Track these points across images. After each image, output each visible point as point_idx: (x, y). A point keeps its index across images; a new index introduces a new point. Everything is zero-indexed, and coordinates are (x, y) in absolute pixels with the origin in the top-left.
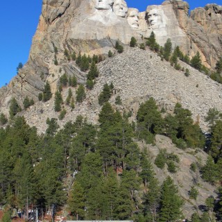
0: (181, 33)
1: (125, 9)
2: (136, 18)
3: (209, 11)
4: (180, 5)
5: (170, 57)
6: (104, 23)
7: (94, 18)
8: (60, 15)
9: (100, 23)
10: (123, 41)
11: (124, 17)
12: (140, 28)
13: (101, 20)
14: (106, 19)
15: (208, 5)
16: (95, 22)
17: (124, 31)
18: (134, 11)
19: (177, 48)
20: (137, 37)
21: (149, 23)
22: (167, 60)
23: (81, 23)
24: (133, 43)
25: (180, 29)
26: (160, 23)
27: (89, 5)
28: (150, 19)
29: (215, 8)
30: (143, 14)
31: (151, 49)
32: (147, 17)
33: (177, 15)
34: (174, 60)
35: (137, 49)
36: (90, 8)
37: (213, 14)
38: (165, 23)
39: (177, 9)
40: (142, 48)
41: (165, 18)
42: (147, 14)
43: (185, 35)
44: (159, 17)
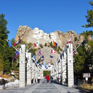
0: (60, 42)
1: (43, 33)
2: (46, 36)
3: (69, 33)
4: (60, 33)
5: (57, 50)
6: (37, 38)
7: (34, 37)
8: (23, 35)
9: (36, 38)
10: (43, 44)
11: (42, 36)
12: (47, 39)
13: (36, 37)
14: (38, 37)
15: (69, 31)
16: (34, 38)
17: (43, 41)
18: (46, 34)
19: (59, 47)
20: (47, 43)
21: (50, 38)
22: (56, 51)
23: (30, 38)
24: (46, 45)
25: (60, 40)
26: (54, 38)
27: (32, 32)
28: (51, 37)
29: (71, 32)
30: (48, 35)
31: (51, 47)
32: (50, 36)
33: (59, 36)
34: (58, 51)
35: (47, 47)
36: (32, 33)
37: (70, 34)
38: (55, 38)
39: (59, 34)
40: (49, 47)
41: (55, 37)
42: (50, 35)
43: (61, 42)
44: (54, 36)
